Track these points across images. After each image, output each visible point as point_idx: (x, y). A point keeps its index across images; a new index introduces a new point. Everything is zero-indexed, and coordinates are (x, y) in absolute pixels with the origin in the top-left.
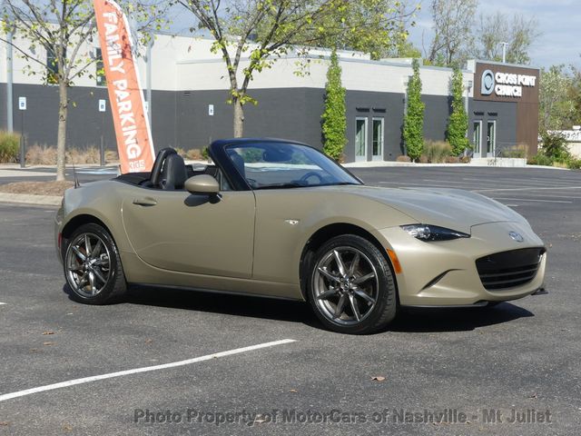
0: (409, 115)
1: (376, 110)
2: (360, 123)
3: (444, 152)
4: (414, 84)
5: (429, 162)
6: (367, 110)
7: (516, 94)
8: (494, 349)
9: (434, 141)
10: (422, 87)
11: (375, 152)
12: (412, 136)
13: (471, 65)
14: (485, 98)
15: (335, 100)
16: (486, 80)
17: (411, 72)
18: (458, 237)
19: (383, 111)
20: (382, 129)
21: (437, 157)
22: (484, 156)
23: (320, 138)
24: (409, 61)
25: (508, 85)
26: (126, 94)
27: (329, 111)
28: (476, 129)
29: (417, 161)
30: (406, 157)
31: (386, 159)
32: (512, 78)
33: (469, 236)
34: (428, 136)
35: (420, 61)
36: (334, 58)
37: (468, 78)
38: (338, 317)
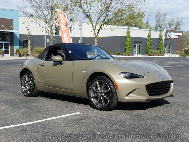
0: (148, 43)
1: (139, 42)
2: (135, 45)
3: (157, 53)
4: (149, 35)
5: (153, 56)
6: (137, 42)
7: (177, 38)
8: (150, 119)
9: (155, 50)
10: (152, 36)
11: (139, 53)
12: (149, 49)
13: (165, 30)
14: (168, 39)
15: (128, 39)
16: (168, 34)
17: (149, 32)
18: (140, 77)
19: (141, 42)
20: (141, 47)
21: (155, 54)
22: (168, 54)
23: (125, 49)
24: (148, 29)
25: (175, 36)
26: (67, 36)
27: (127, 42)
28: (166, 47)
29: (150, 55)
30: (147, 54)
31: (142, 55)
32: (176, 34)
33: (144, 77)
34: (153, 49)
35: (151, 29)
36: (128, 29)
37: (164, 34)
38: (98, 104)
